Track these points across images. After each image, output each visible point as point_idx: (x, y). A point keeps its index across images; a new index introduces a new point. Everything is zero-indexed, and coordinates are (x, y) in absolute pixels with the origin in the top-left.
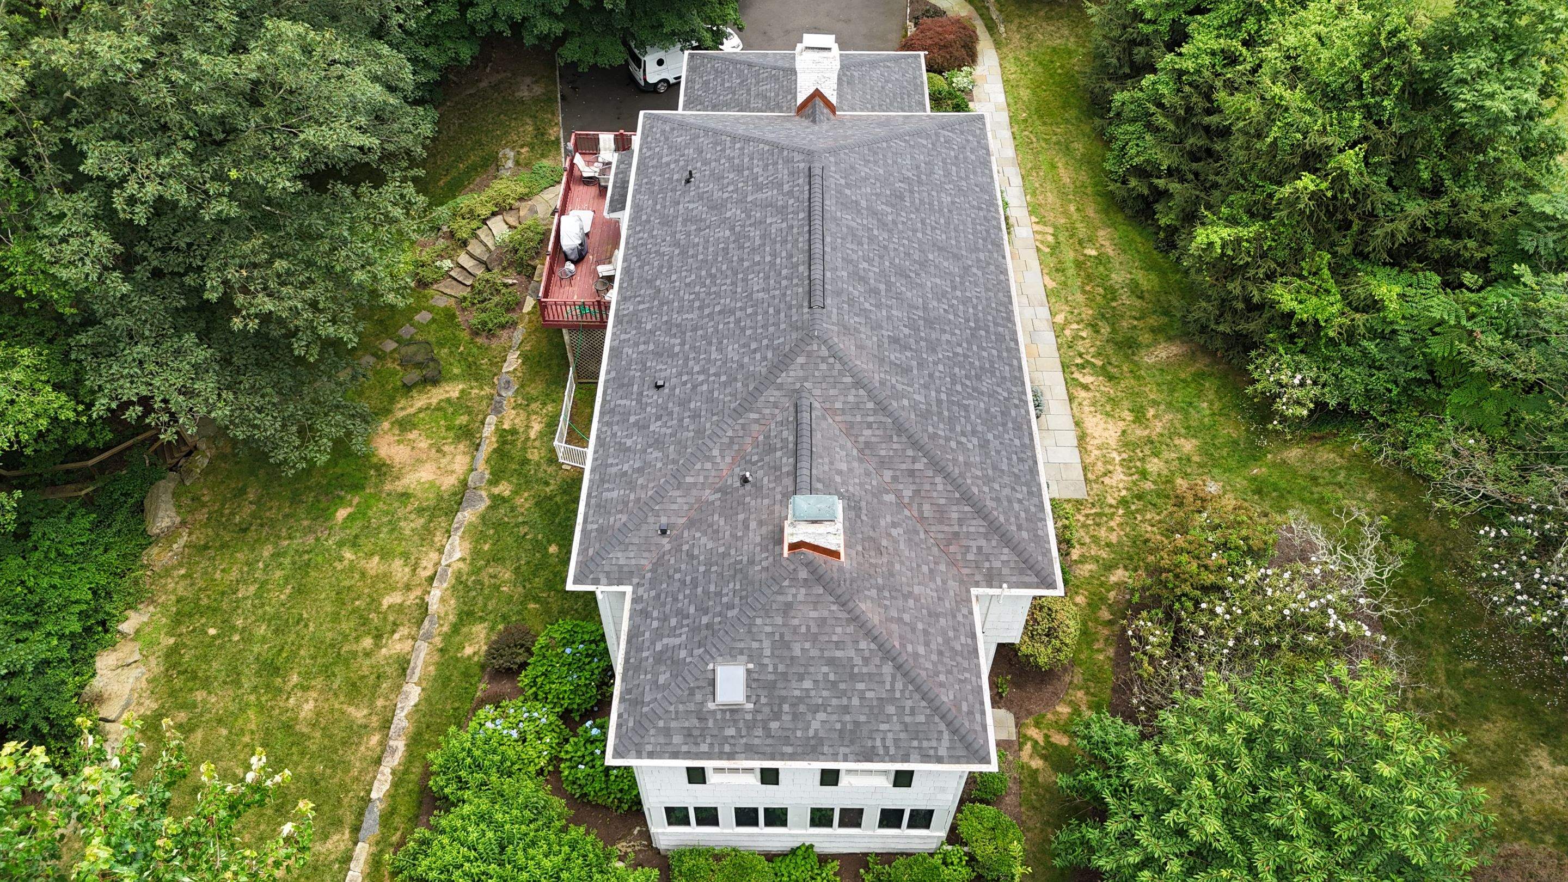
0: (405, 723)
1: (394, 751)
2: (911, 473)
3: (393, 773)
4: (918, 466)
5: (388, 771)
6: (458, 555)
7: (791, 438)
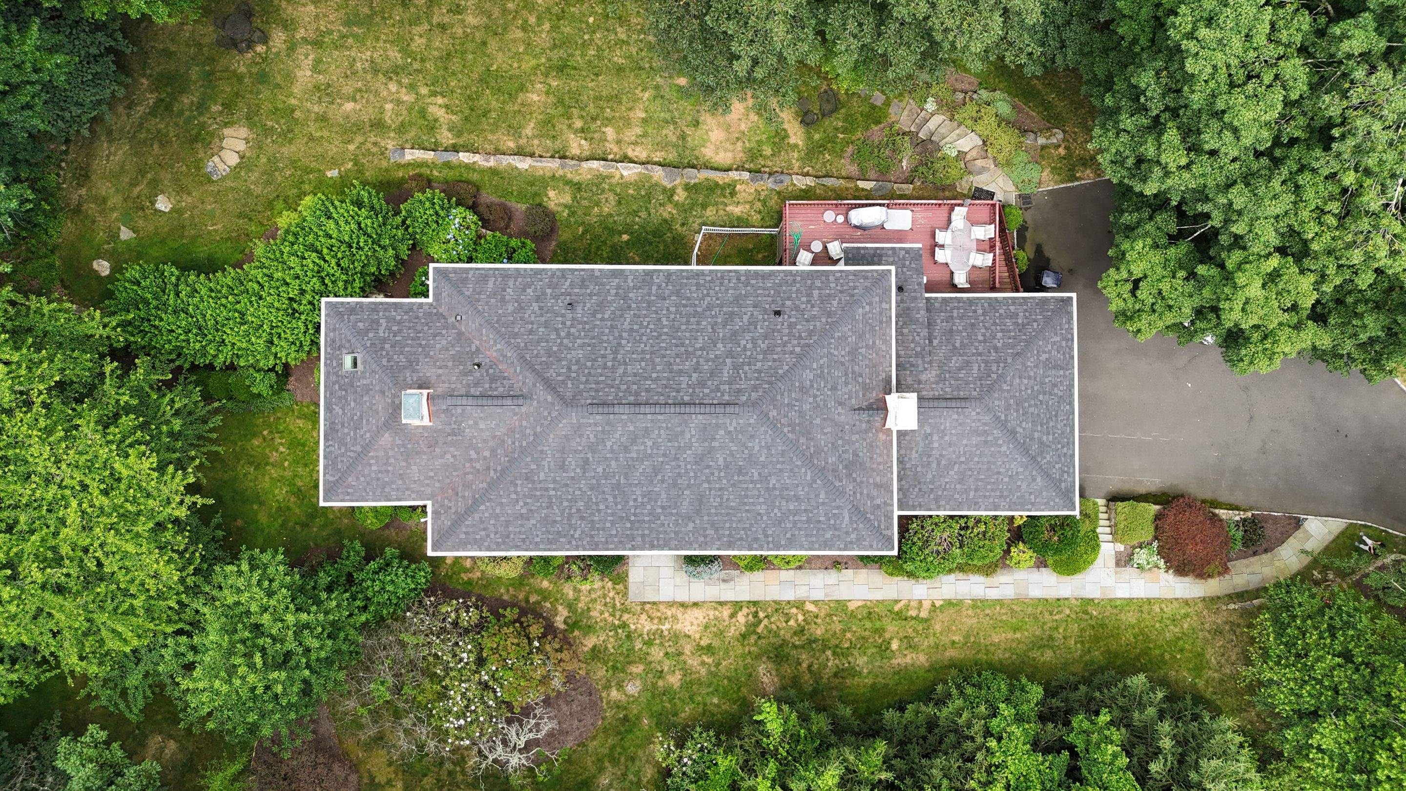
0: (505, 163)
1: (487, 160)
2: (488, 468)
3: (474, 163)
4: (492, 472)
5: (475, 159)
6: (625, 173)
7: (495, 393)
